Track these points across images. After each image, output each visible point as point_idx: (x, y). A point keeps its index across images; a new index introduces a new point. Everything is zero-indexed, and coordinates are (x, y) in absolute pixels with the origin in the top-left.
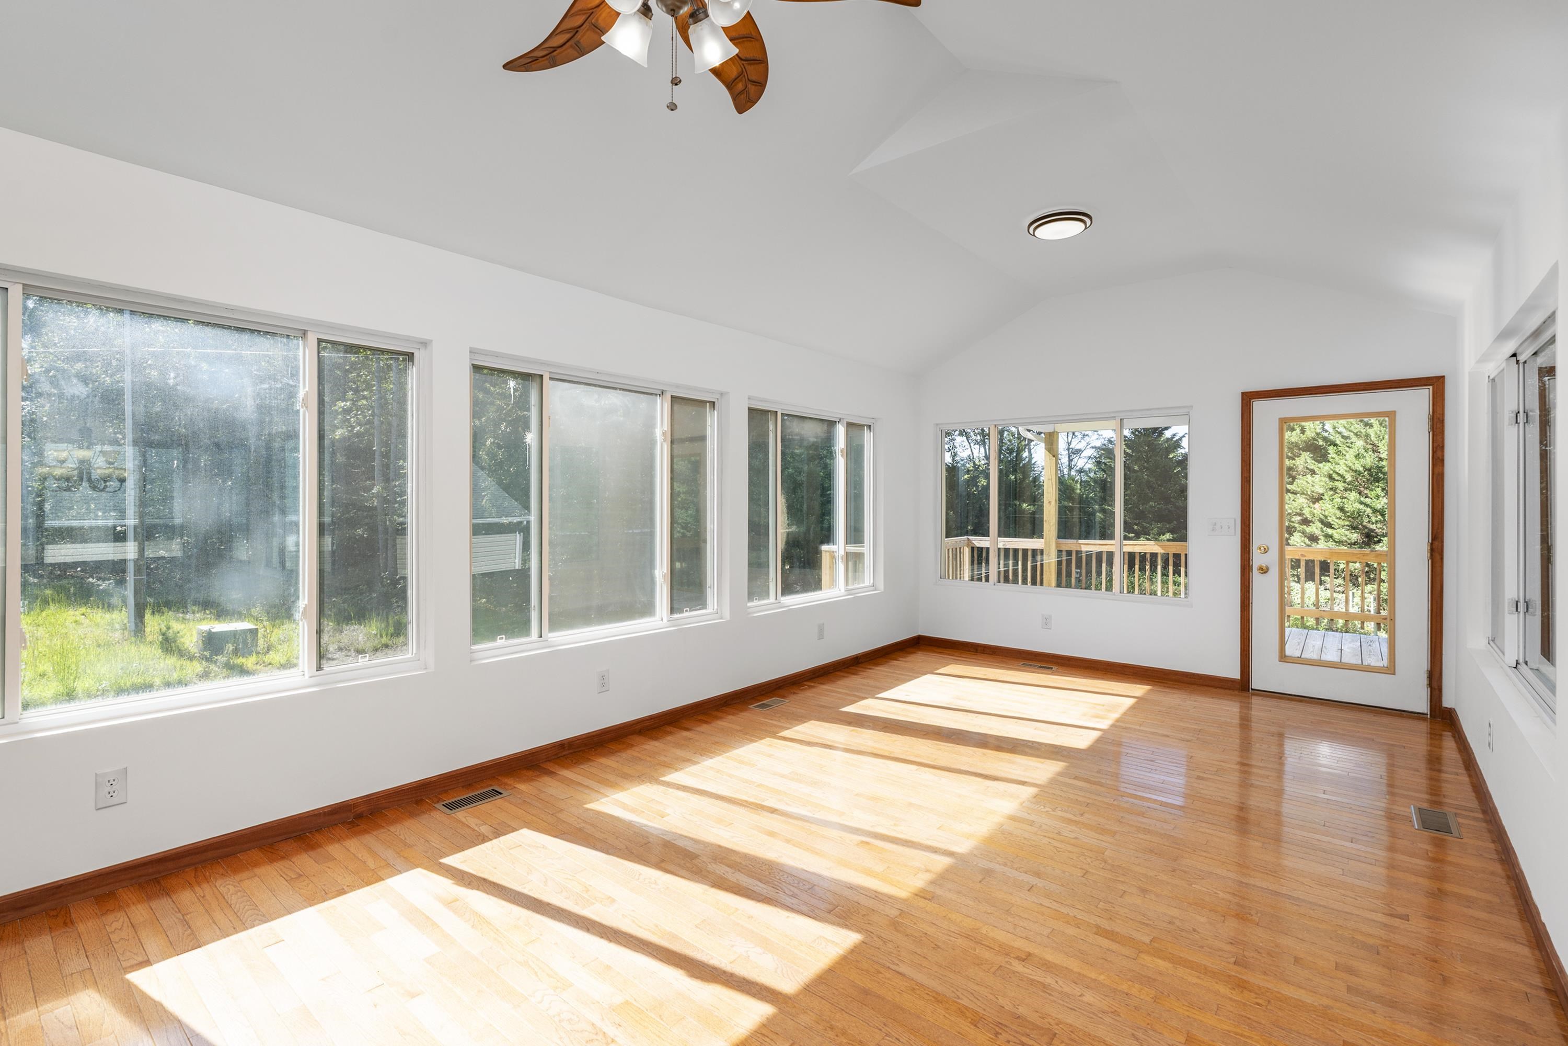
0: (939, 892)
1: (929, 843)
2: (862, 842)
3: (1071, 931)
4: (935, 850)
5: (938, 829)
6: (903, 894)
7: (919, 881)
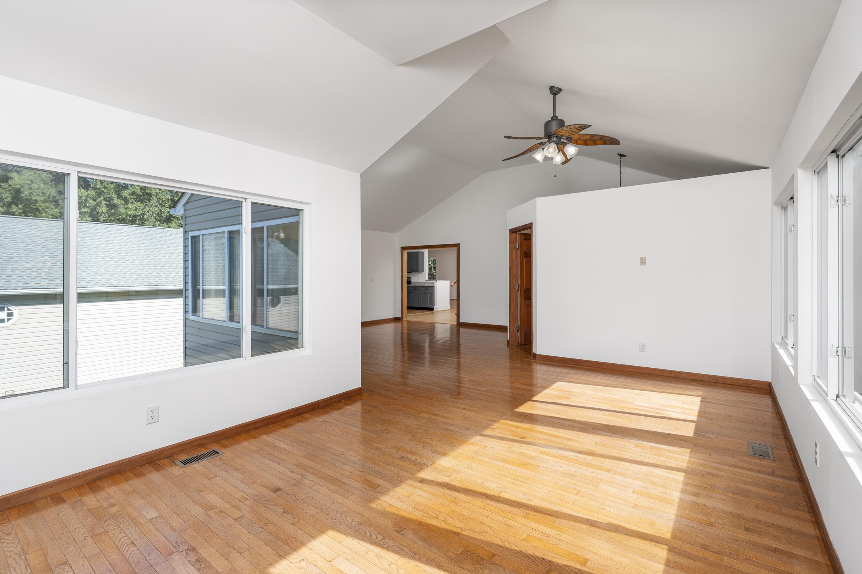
0: (489, 422)
1: (492, 440)
2: (524, 438)
3: (446, 415)
4: (489, 436)
5: (487, 447)
6: (502, 421)
7: (496, 425)
